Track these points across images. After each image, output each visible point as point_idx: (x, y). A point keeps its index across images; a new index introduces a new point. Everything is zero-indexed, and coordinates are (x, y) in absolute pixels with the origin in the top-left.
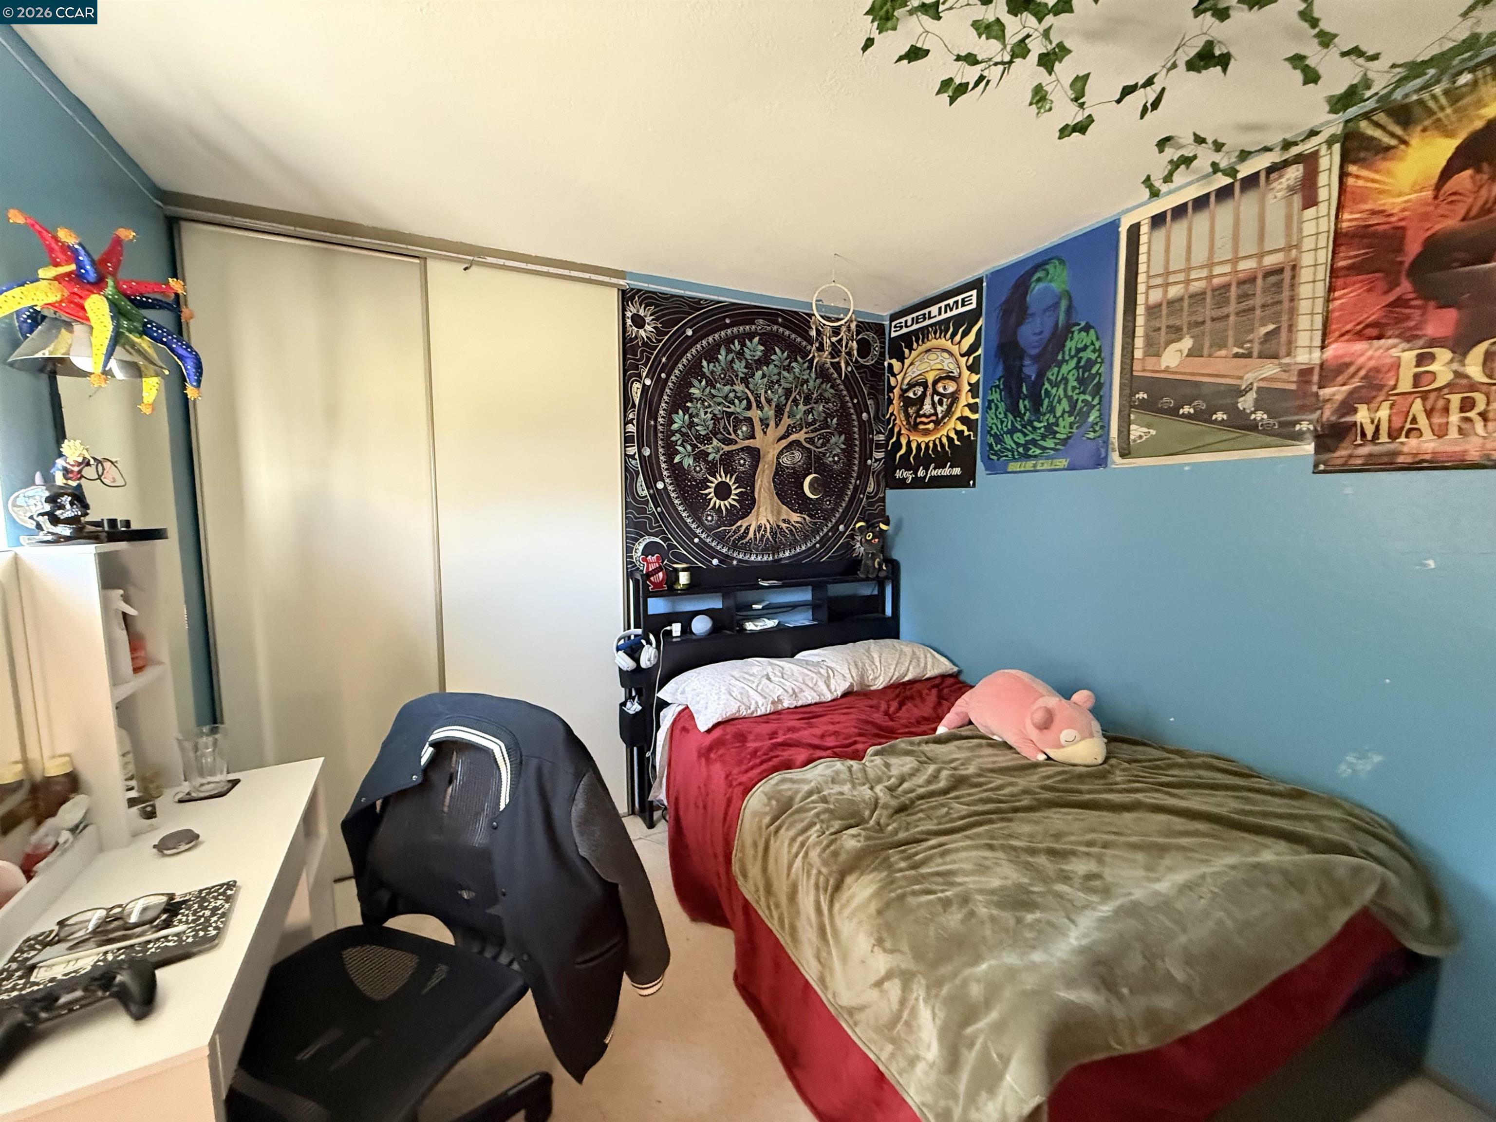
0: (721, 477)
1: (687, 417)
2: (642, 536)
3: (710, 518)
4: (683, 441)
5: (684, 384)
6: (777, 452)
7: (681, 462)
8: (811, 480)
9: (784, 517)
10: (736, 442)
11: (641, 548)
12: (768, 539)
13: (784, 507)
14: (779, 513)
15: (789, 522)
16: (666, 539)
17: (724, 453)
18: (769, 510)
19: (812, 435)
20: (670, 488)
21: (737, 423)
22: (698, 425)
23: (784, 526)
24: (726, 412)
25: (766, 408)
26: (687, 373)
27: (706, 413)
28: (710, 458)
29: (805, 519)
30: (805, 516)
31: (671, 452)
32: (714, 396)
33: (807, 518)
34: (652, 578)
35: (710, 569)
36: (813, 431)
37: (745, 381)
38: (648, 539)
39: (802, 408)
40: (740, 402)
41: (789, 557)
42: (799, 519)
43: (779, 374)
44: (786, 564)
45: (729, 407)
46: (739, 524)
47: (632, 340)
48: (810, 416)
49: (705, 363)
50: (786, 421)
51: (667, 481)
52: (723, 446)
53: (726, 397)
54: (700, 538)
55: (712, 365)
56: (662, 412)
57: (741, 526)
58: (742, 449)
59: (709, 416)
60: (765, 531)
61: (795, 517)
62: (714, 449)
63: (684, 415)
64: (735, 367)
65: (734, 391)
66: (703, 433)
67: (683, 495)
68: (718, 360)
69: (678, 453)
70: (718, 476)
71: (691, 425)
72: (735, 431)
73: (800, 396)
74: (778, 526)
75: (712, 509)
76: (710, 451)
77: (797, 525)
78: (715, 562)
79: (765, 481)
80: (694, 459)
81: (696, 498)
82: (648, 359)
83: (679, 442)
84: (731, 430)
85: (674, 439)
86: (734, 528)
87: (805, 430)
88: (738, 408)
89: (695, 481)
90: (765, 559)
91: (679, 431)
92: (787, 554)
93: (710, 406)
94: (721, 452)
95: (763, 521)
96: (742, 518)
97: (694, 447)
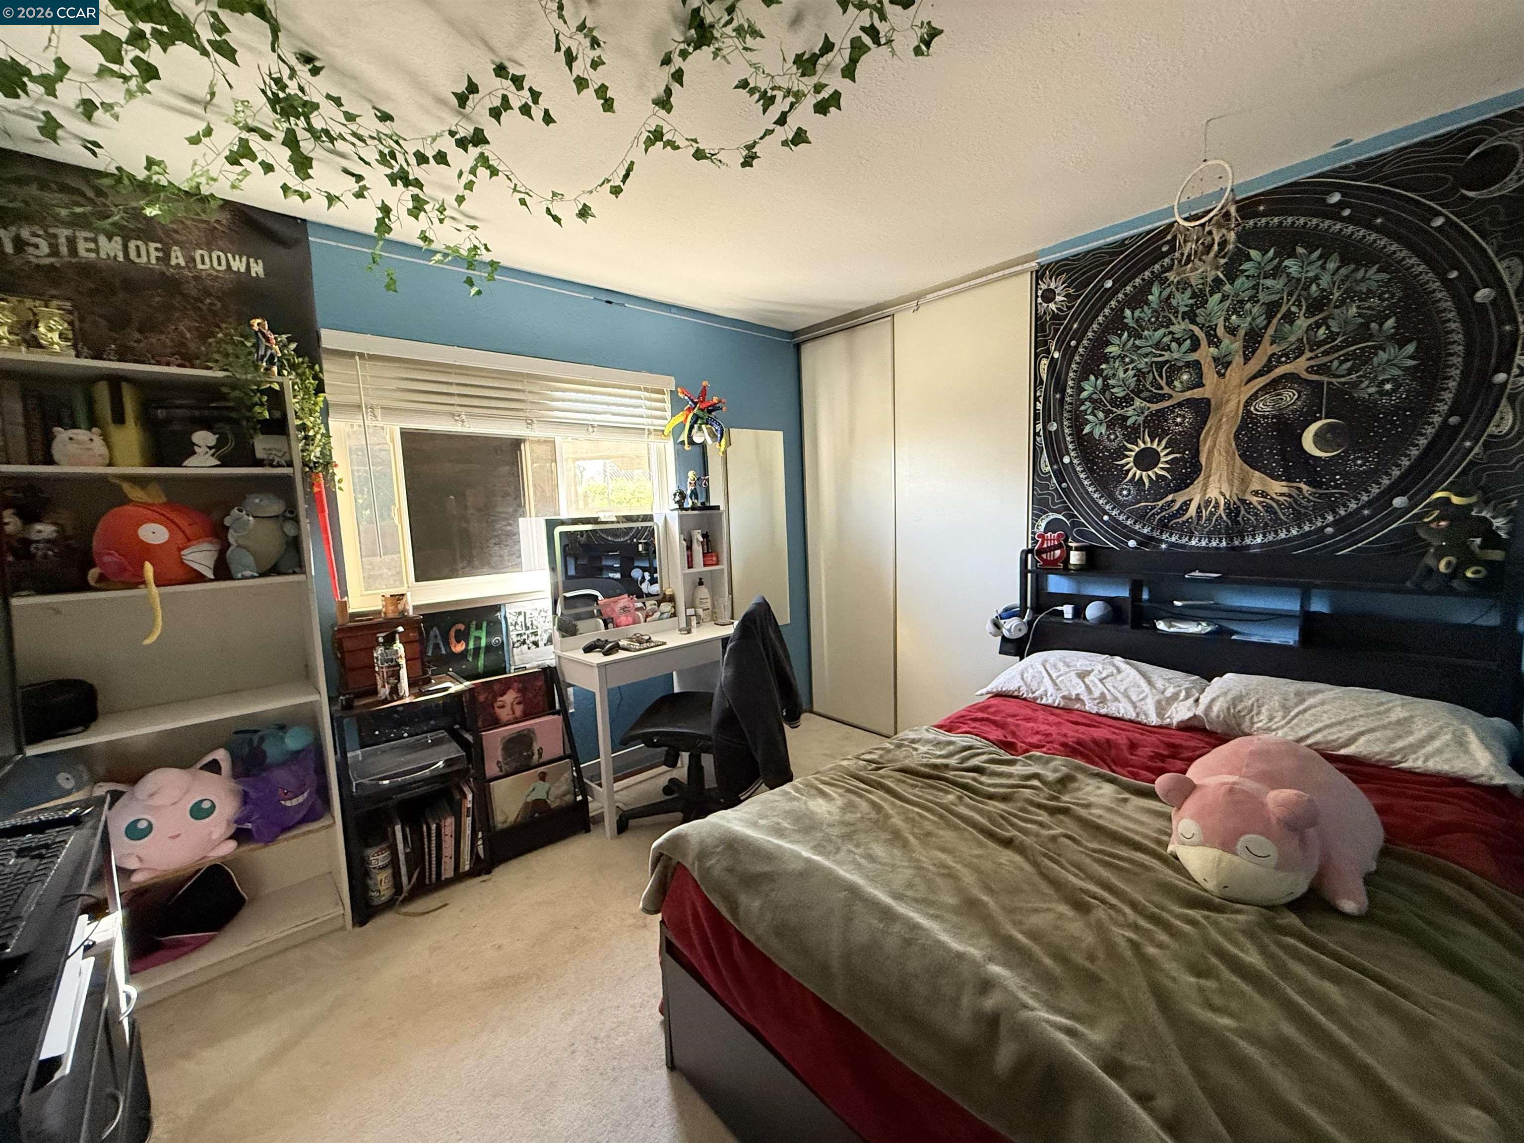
0: (1145, 443)
1: (1100, 381)
2: (1046, 513)
3: (1125, 492)
4: (1094, 409)
5: (1101, 342)
6: (1244, 398)
7: (1091, 432)
8: (1321, 428)
9: (1255, 486)
10: (1170, 396)
11: (1043, 524)
12: (1220, 517)
13: (1257, 473)
14: (1245, 481)
15: (1264, 494)
16: (1071, 516)
17: (1151, 414)
18: (1224, 478)
19: (1326, 359)
20: (1075, 461)
21: (1174, 370)
22: (1114, 387)
23: (1255, 500)
24: (1156, 363)
25: (1226, 341)
26: (1103, 332)
27: (1126, 371)
28: (1129, 422)
29: (1299, 489)
30: (1302, 485)
31: (1078, 422)
32: (1139, 348)
33: (1305, 488)
34: (1044, 556)
35: (1126, 550)
36: (1326, 353)
37: (1191, 316)
38: (1052, 516)
39: (1303, 323)
40: (1180, 345)
41: (1261, 545)
42: (1285, 490)
43: (1255, 287)
44: (1255, 554)
45: (1161, 355)
46: (1170, 498)
47: (1041, 317)
48: (1322, 330)
49: (1128, 312)
50: (1266, 349)
51: (1073, 454)
52: (1148, 405)
53: (1157, 345)
54: (1110, 515)
55: (1137, 313)
56: (1070, 383)
57: (1173, 501)
58: (1180, 405)
59: (1131, 373)
60: (1217, 506)
61: (1277, 487)
62: (1134, 413)
63: (1097, 379)
64: (1174, 302)
65: (1171, 333)
66: (1121, 395)
67: (1089, 468)
68: (1147, 303)
69: (1088, 422)
70: (1140, 442)
71: (1106, 387)
72: (1169, 383)
73: (1300, 306)
74: (1243, 501)
75: (1130, 481)
76: (1129, 414)
77: (1281, 498)
78: (1132, 543)
79: (1222, 439)
80: (1108, 427)
81: (1109, 470)
82: (1057, 330)
83: (1089, 411)
84: (1163, 383)
85: (1083, 408)
86: (1160, 503)
87: (1308, 354)
88: (1176, 354)
89: (1109, 451)
90: (1214, 544)
91: (1089, 398)
92: (1259, 540)
93: (1132, 361)
94: (1146, 413)
95: (1213, 493)
96: (1176, 491)
97: (1107, 413)
